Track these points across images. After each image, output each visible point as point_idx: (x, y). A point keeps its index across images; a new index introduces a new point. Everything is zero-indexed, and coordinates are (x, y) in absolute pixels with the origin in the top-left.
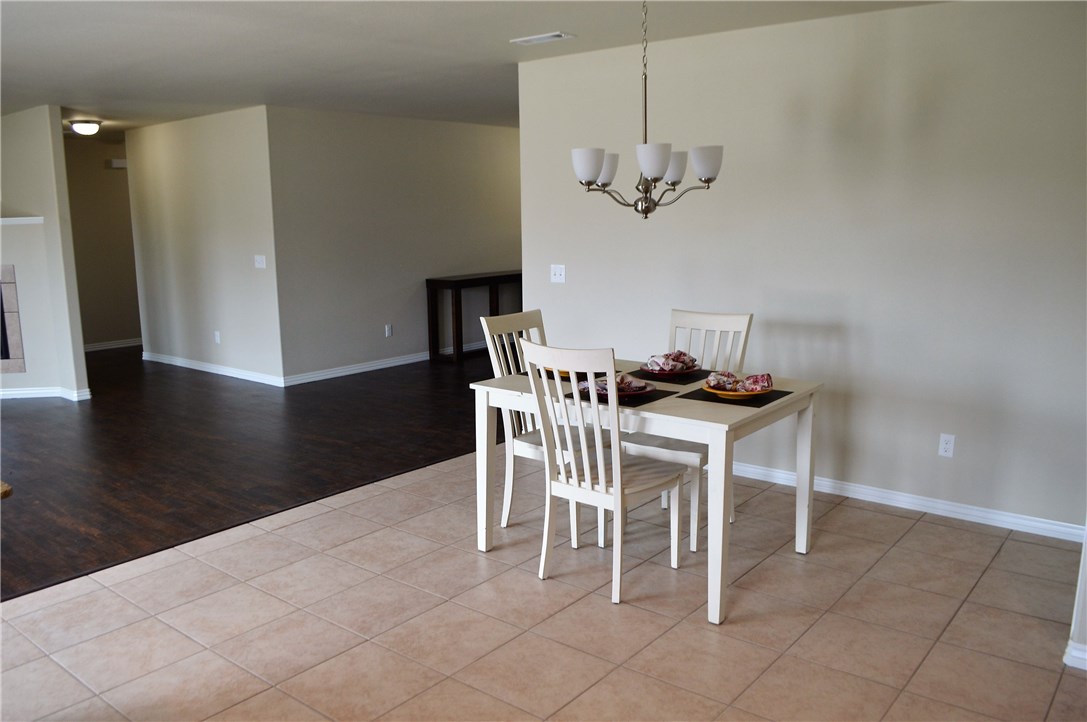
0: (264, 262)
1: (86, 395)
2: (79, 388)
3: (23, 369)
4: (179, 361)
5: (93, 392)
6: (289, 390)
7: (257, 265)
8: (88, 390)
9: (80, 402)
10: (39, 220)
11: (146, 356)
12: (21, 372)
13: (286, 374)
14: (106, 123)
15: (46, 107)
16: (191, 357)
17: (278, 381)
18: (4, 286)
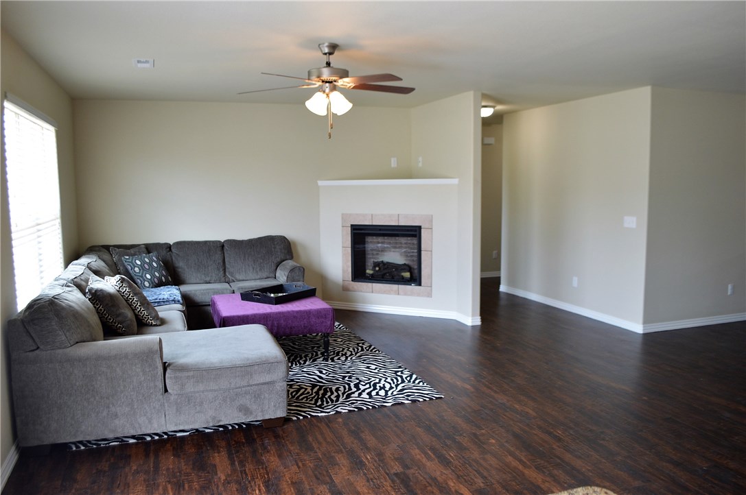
0: (635, 223)
1: (478, 321)
2: (473, 315)
3: (429, 295)
4: (534, 296)
5: (483, 320)
6: (647, 336)
7: (626, 225)
8: (480, 317)
9: (473, 327)
10: (455, 181)
11: (503, 288)
12: (428, 297)
13: (646, 321)
14: (499, 107)
15: (472, 93)
16: (546, 295)
17: (638, 328)
18: (423, 230)
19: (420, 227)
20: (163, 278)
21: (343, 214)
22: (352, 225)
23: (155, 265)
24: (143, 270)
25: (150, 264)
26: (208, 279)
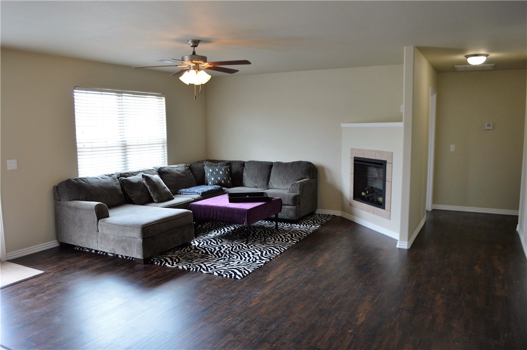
1: (405, 246)
2: (401, 240)
8: (407, 242)
9: (400, 249)
12: (389, 219)
18: (387, 164)
19: (385, 162)
20: (223, 181)
21: (352, 149)
22: (355, 157)
23: (221, 173)
24: (212, 175)
25: (218, 173)
26: (256, 185)
